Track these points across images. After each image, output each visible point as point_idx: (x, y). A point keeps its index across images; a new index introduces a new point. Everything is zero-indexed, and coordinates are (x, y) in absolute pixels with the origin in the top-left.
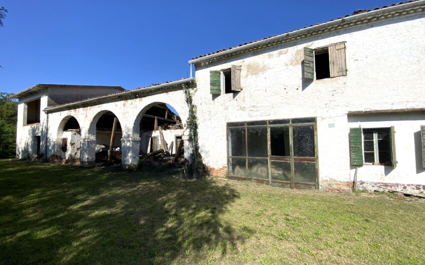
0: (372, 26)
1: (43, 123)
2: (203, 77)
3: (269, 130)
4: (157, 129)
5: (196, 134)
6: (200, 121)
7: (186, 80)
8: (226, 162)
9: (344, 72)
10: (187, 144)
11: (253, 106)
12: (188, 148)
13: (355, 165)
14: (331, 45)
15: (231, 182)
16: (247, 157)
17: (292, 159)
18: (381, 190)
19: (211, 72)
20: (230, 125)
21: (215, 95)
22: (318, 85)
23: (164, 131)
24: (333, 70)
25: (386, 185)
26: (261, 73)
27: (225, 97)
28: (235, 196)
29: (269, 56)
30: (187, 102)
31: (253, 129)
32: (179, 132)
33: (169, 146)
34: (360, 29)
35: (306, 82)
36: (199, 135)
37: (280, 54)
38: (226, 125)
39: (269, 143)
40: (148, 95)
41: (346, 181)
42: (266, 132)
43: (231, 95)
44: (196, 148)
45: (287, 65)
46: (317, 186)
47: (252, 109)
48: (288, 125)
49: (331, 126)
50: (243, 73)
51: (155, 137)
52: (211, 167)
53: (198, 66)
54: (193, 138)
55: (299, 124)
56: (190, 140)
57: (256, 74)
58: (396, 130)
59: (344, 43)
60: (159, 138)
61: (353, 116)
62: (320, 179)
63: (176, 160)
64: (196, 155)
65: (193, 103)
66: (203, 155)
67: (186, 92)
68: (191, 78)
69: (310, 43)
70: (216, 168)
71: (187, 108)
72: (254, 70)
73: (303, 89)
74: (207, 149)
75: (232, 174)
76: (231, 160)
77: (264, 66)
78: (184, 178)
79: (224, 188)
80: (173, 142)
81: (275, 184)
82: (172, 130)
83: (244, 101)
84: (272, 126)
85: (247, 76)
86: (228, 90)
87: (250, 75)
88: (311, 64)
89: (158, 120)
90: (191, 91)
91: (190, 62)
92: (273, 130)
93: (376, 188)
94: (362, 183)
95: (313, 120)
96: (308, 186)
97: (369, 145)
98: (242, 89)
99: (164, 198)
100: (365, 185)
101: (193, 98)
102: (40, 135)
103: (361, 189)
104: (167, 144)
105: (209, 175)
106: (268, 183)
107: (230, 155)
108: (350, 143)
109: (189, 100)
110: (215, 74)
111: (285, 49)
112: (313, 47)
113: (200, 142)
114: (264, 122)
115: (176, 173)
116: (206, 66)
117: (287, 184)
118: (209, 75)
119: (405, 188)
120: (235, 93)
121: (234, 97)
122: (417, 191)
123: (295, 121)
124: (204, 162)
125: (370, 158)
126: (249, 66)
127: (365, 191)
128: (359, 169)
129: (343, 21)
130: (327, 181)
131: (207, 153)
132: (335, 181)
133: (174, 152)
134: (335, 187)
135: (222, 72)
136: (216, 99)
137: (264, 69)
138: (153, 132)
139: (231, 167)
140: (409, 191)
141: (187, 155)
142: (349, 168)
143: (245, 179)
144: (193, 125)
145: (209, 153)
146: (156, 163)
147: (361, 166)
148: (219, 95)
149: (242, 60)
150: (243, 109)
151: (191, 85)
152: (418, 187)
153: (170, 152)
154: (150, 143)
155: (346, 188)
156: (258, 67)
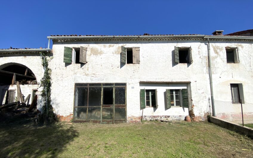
0: (150, 43)
2: (59, 50)
3: (102, 89)
4: (15, 84)
5: (49, 91)
6: (53, 81)
7: (44, 49)
8: (72, 111)
9: (138, 62)
10: (40, 98)
11: (94, 74)
12: (41, 102)
13: (142, 107)
14: (134, 48)
15: (74, 125)
16: (88, 106)
17: (114, 106)
18: (152, 119)
19: (65, 47)
20: (77, 85)
21: (67, 64)
22: (127, 66)
23: (21, 86)
24: (134, 60)
25: (154, 117)
26: (99, 55)
27: (74, 66)
28: (75, 136)
29: (104, 46)
30: (43, 65)
31: (93, 88)
32: (35, 87)
33: (25, 98)
34: (145, 43)
35: (122, 64)
36: (52, 91)
37: (110, 46)
38: (74, 84)
39: (102, 97)
40: (5, 56)
41: (138, 116)
42: (101, 90)
43: (79, 65)
44: (49, 101)
45: (113, 53)
46: (125, 120)
47: (93, 75)
48: (113, 86)
49: (133, 88)
50: (88, 53)
51: (11, 91)
52: (61, 115)
53: (55, 42)
54: (47, 93)
55: (118, 86)
56: (43, 95)
57: (96, 55)
58: (158, 90)
59: (139, 48)
60: (16, 92)
61: (142, 83)
62: (127, 117)
63: (30, 111)
64: (48, 106)
65: (49, 67)
66: (54, 106)
67: (43, 58)
68: (48, 48)
69: (125, 44)
70: (64, 116)
71: (43, 71)
72: (95, 52)
73: (121, 68)
74: (57, 102)
75: (77, 119)
76: (76, 109)
77: (101, 51)
78: (34, 126)
79: (68, 131)
80: (30, 95)
81: (104, 122)
82: (30, 85)
83: (88, 70)
84: (104, 86)
85: (91, 55)
86: (77, 61)
87: (92, 55)
88: (125, 55)
89: (17, 76)
90: (48, 58)
91: (48, 37)
92: (105, 89)
93: (150, 119)
94: (145, 116)
95: (125, 84)
96: (121, 121)
97: (148, 98)
98: (87, 63)
99: (10, 147)
100: (146, 118)
101: (49, 63)
103: (145, 120)
104: (24, 97)
105: (58, 121)
106: (100, 122)
107: (77, 105)
108: (140, 96)
109: (45, 65)
110: (68, 50)
111: (113, 44)
112: (126, 47)
113: (52, 97)
114: (100, 84)
115: (27, 122)
116: (62, 43)
117: (110, 121)
118: (63, 49)
119: (161, 117)
120: (82, 64)
121: (81, 67)
122: (165, 119)
123: (117, 84)
124: (54, 112)
125: (148, 104)
126: (92, 49)
127: (146, 121)
128: (144, 110)
129: (139, 37)
130: (130, 117)
131: (57, 104)
132: (134, 117)
133: (30, 103)
134: (134, 120)
135: (73, 49)
136: (68, 67)
137: (101, 53)
138: (11, 86)
139: (76, 114)
141: (39, 107)
142: (140, 109)
143: (85, 121)
144: (47, 83)
145: (59, 105)
146: (8, 115)
147: (144, 108)
148: (71, 64)
149: (88, 45)
150: (87, 75)
151: (49, 53)
152: (166, 117)
153: (26, 103)
154: (6, 95)
155: (138, 120)
156: (97, 51)
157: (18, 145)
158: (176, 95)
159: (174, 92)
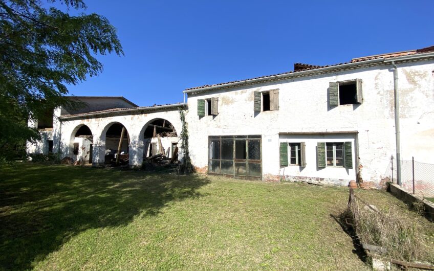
0: (294, 81)
1: (56, 129)
2: (193, 102)
3: (235, 142)
4: (156, 136)
5: (187, 143)
6: (189, 134)
7: (181, 104)
8: (207, 163)
9: (277, 108)
10: (180, 150)
11: (226, 126)
12: (181, 153)
13: (284, 164)
14: (271, 90)
15: (209, 177)
16: (221, 160)
17: (247, 161)
18: (298, 181)
19: (198, 100)
20: (210, 137)
21: (201, 117)
22: (263, 114)
23: (161, 138)
24: (272, 106)
25: (300, 178)
26: (230, 104)
27: (207, 118)
28: (208, 183)
29: (236, 93)
30: (181, 119)
31: (225, 141)
32: (175, 140)
33: (166, 151)
34: (287, 82)
35: (257, 112)
36: (189, 144)
37: (242, 92)
38: (208, 137)
39: (234, 150)
40: (152, 113)
41: (277, 175)
42: (233, 143)
43: (212, 116)
44: (187, 153)
45: (246, 100)
46: (261, 178)
47: (225, 127)
48: (245, 139)
49: (270, 140)
50: (220, 103)
51: (154, 144)
52: (197, 167)
53: (190, 95)
54: (185, 146)
55: (252, 139)
56: (183, 147)
57: (228, 104)
58: (306, 144)
59: (278, 89)
60: (158, 144)
61: (282, 135)
62: (263, 174)
63: (172, 162)
64: (187, 157)
65: (186, 120)
66: (191, 158)
67: (180, 112)
68: (184, 103)
69: (259, 88)
70: (200, 168)
71: (181, 124)
72: (227, 102)
73: (255, 117)
74: (194, 154)
75: (211, 172)
76: (211, 162)
77: (233, 100)
78: (177, 174)
79: (203, 180)
80: (169, 148)
81: (237, 177)
82: (169, 138)
83: (220, 121)
84: (237, 139)
85: (222, 105)
86: (210, 114)
87: (224, 105)
88: (259, 102)
89: (157, 128)
90: (184, 112)
91: (183, 92)
92: (237, 142)
93: (295, 180)
94: (288, 176)
95: (260, 136)
96: (256, 178)
97: (293, 153)
98: (218, 114)
100: (289, 178)
101: (186, 117)
102: (52, 139)
103: (287, 180)
104: (164, 150)
105: (195, 172)
106: (232, 177)
107: (211, 158)
108: (280, 152)
109: (183, 119)
110: (201, 102)
111: (245, 90)
112: (260, 91)
113: (190, 149)
114: (231, 137)
115: (172, 171)
116: (195, 95)
117: (244, 177)
118: (197, 102)
119: (310, 179)
120: (214, 116)
121: (213, 119)
122: (317, 182)
123: (250, 136)
124: (192, 163)
125: (293, 162)
126: (223, 99)
127: (289, 181)
128: (286, 168)
129: (277, 77)
130: (266, 175)
131: (194, 156)
132: (271, 175)
133: (170, 157)
134: (271, 178)
135: (206, 101)
136: (202, 119)
137: (232, 102)
138: (153, 139)
139: (211, 168)
140: (313, 181)
141: (180, 158)
142: (279, 167)
143: (219, 174)
144: (185, 137)
145: (195, 157)
146: (156, 165)
147: (286, 165)
148: (204, 116)
149: (218, 94)
150: (219, 127)
151: (184, 107)
152: (317, 179)
153: (167, 156)
154: (149, 148)
155: (277, 179)
156: (229, 99)
157: (169, 183)
158: (336, 151)
159: (334, 147)
